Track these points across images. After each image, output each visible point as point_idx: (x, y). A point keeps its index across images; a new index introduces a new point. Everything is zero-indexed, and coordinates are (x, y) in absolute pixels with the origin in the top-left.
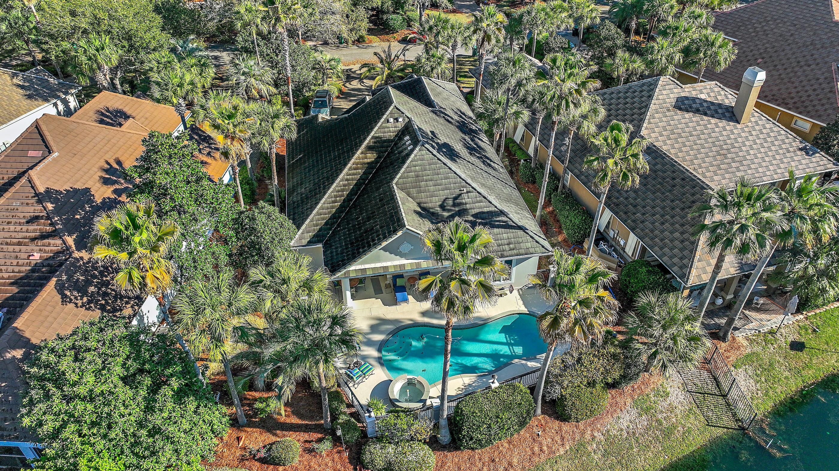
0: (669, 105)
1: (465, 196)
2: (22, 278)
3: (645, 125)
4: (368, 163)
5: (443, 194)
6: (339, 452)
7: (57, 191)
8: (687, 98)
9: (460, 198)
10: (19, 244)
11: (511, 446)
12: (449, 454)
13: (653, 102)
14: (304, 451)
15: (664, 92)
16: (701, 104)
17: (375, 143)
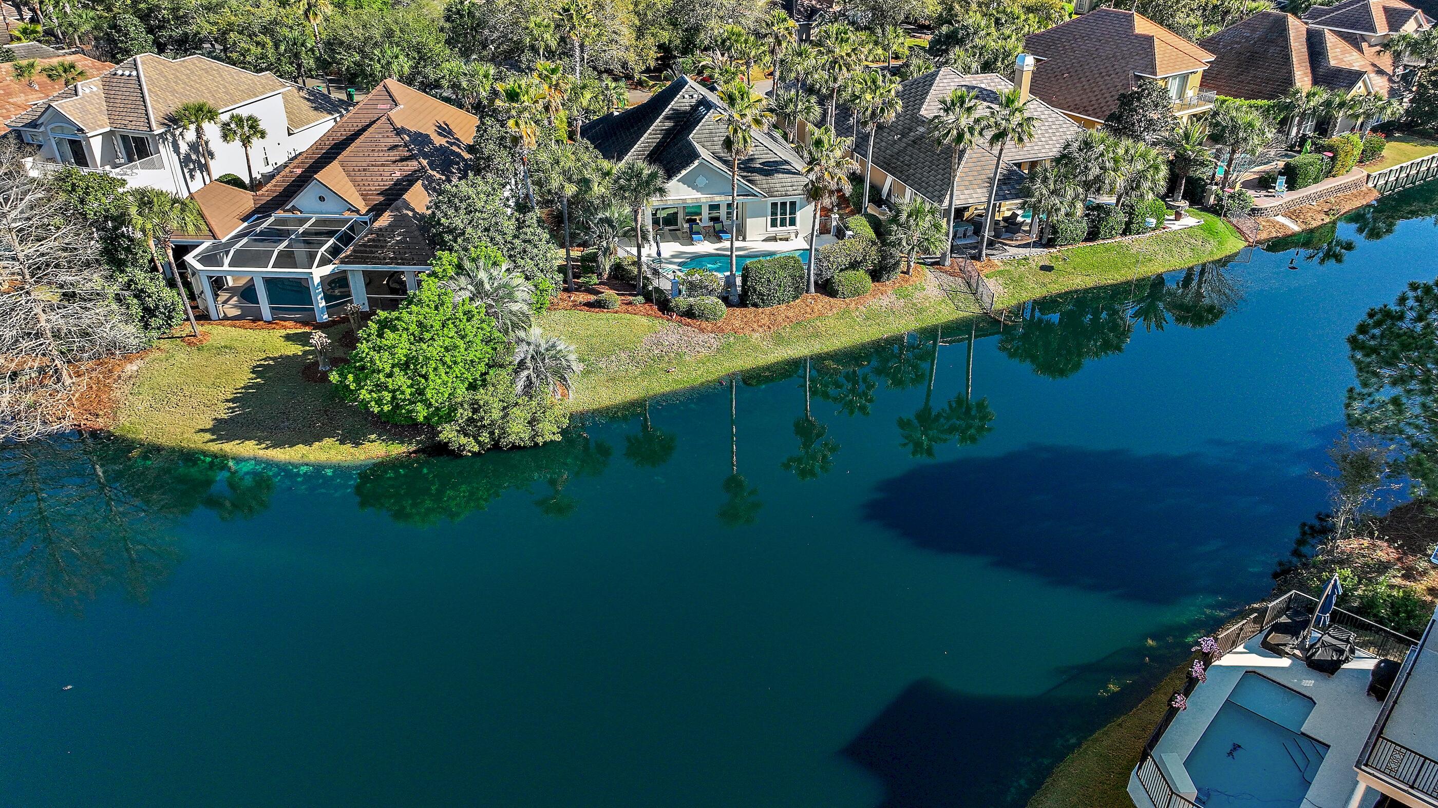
0: (949, 91)
2: (386, 190)
3: (924, 107)
4: (666, 130)
6: (650, 306)
7: (408, 130)
8: (967, 86)
10: (383, 165)
11: (788, 308)
13: (933, 88)
15: (945, 81)
16: (981, 92)
17: (672, 114)
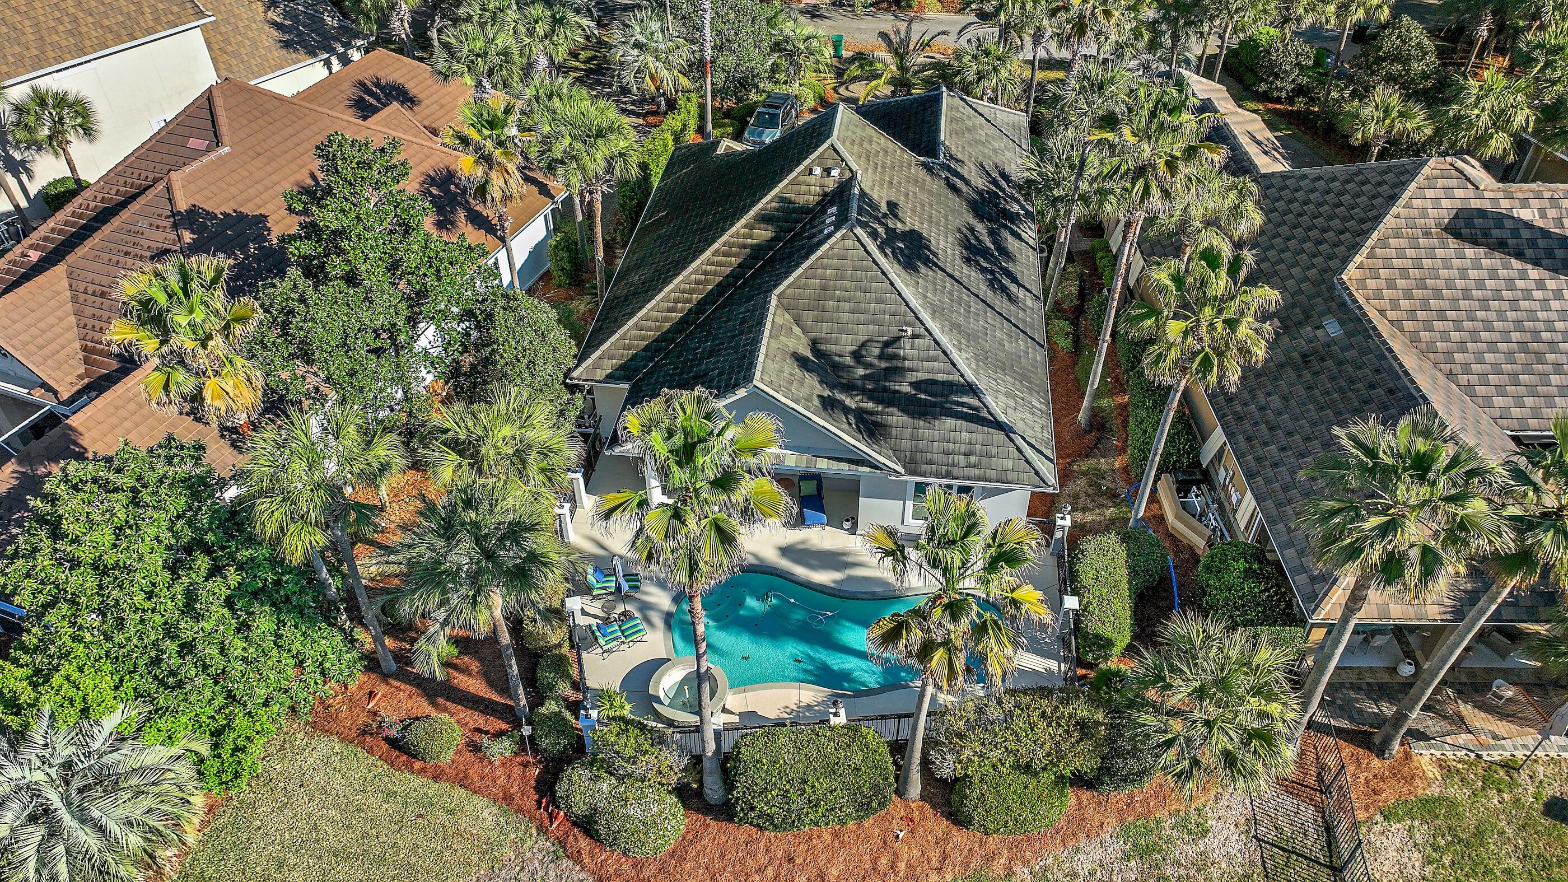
0: (1431, 223)
1: (906, 343)
3: (1358, 259)
4: (752, 246)
5: (865, 331)
6: (525, 765)
7: (208, 213)
8: (1482, 213)
9: (896, 345)
11: (837, 844)
12: (713, 823)
13: (1395, 210)
14: (468, 745)
15: (1429, 193)
16: (1515, 233)
17: (777, 210)
